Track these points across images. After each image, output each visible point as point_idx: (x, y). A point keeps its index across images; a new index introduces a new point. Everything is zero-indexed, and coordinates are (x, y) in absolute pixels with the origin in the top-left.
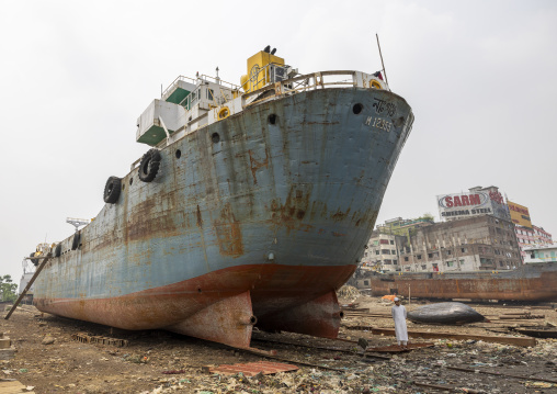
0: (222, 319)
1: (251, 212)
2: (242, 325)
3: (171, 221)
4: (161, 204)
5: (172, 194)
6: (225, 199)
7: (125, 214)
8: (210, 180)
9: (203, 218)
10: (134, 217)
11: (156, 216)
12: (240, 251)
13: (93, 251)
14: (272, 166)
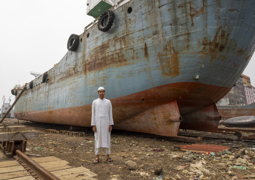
0: (155, 118)
1: (188, 46)
2: (171, 122)
3: (123, 56)
4: (114, 45)
5: (124, 38)
6: (167, 38)
7: (84, 56)
8: (156, 26)
9: (149, 52)
10: (91, 56)
11: (110, 54)
12: (177, 73)
13: (58, 81)
14: (207, 13)
